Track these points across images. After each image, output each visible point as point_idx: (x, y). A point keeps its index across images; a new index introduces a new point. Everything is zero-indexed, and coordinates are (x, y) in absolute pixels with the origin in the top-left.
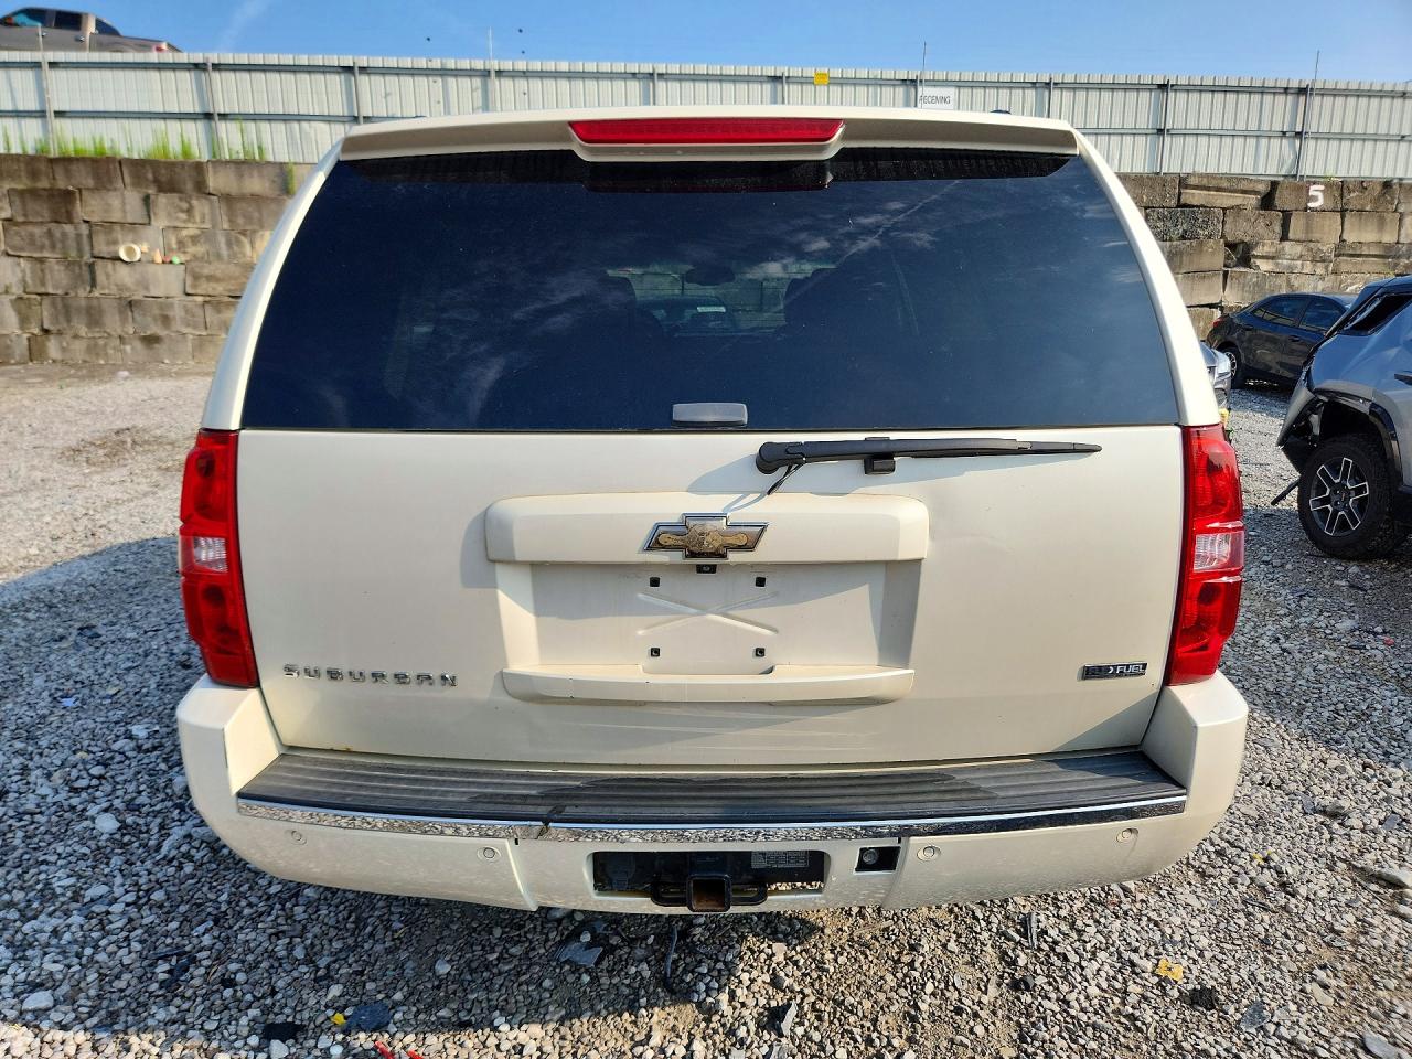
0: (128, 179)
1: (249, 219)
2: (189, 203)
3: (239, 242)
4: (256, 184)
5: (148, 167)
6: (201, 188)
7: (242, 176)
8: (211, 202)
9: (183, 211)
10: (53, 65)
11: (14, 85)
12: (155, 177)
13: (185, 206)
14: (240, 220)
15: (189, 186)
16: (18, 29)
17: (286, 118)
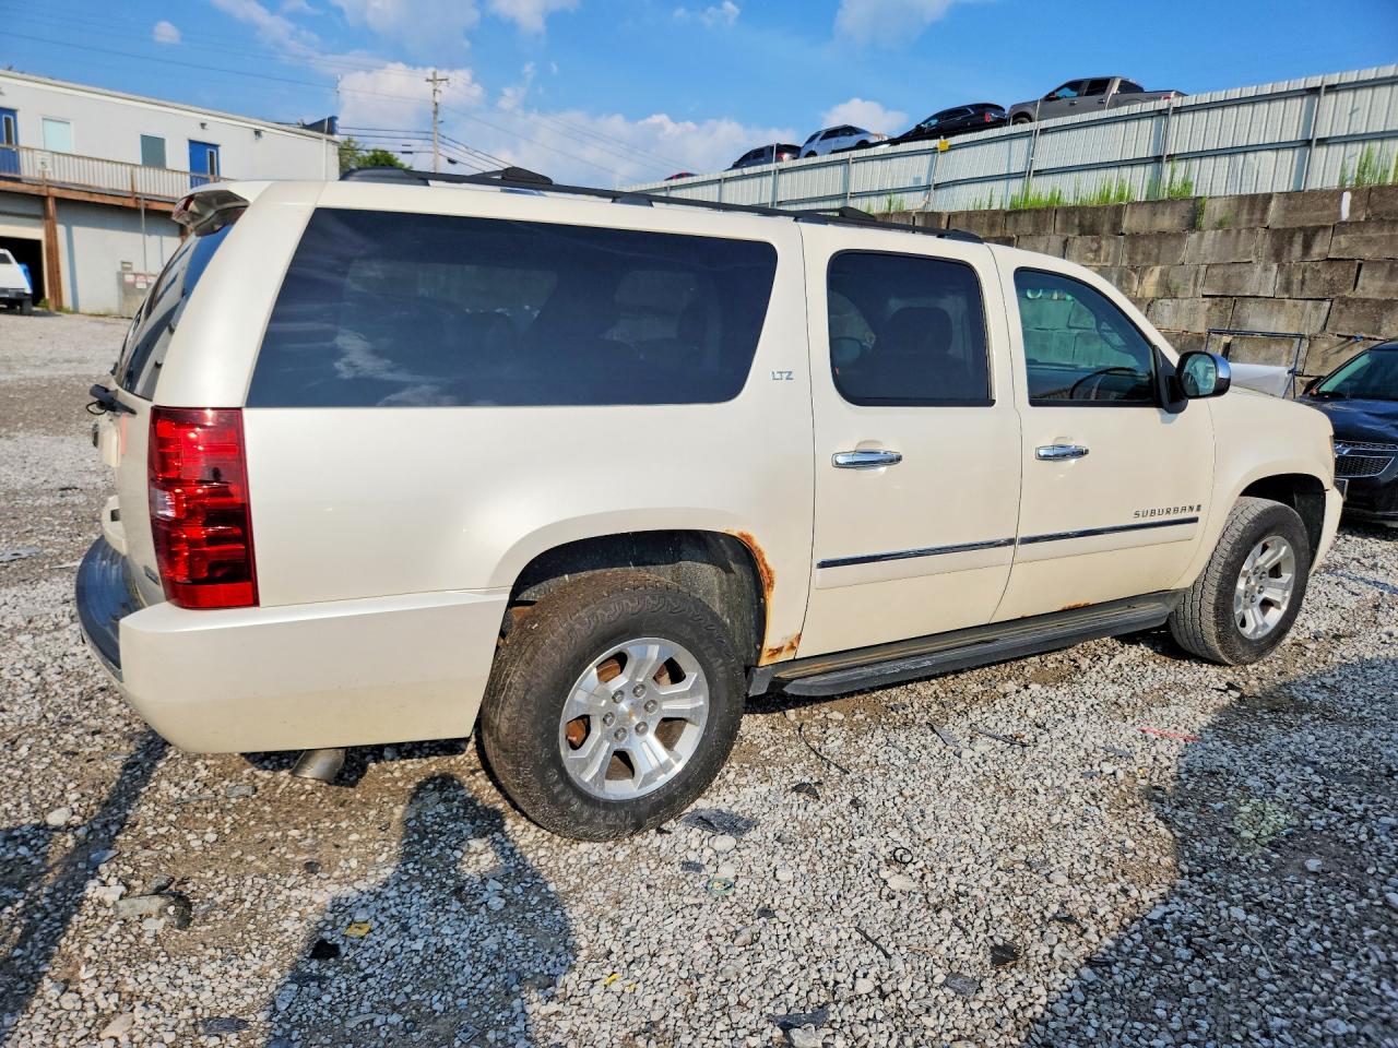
0: (1058, 225)
1: (1147, 256)
2: (1098, 243)
3: (1129, 277)
4: (1167, 221)
5: (1077, 213)
6: (1116, 229)
7: (1155, 214)
8: (1118, 242)
9: (1091, 251)
10: (1044, 131)
11: (1012, 154)
12: (1080, 222)
13: (1095, 246)
14: (1139, 258)
15: (1106, 228)
16: (1057, 102)
17: (1232, 152)
